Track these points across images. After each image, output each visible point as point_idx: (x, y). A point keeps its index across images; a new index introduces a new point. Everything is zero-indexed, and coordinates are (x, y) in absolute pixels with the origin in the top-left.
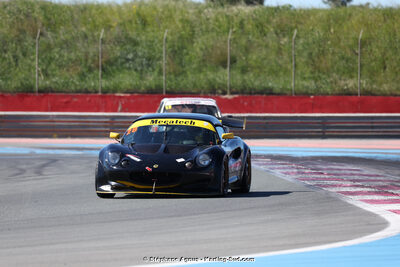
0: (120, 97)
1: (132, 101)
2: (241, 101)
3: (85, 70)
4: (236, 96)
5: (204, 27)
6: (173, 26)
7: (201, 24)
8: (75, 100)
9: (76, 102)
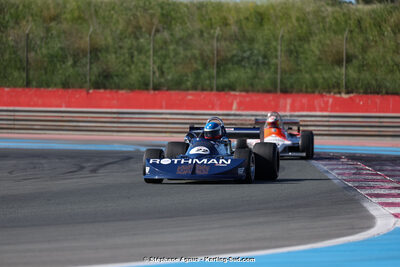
0: (235, 95)
1: (248, 99)
2: (357, 101)
3: (200, 68)
4: (352, 95)
5: (321, 25)
6: (290, 25)
7: (318, 23)
8: (190, 97)
9: (191, 100)
